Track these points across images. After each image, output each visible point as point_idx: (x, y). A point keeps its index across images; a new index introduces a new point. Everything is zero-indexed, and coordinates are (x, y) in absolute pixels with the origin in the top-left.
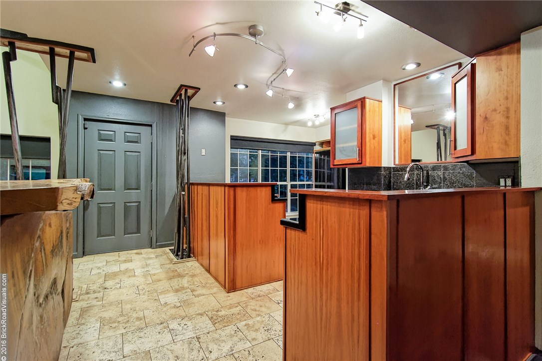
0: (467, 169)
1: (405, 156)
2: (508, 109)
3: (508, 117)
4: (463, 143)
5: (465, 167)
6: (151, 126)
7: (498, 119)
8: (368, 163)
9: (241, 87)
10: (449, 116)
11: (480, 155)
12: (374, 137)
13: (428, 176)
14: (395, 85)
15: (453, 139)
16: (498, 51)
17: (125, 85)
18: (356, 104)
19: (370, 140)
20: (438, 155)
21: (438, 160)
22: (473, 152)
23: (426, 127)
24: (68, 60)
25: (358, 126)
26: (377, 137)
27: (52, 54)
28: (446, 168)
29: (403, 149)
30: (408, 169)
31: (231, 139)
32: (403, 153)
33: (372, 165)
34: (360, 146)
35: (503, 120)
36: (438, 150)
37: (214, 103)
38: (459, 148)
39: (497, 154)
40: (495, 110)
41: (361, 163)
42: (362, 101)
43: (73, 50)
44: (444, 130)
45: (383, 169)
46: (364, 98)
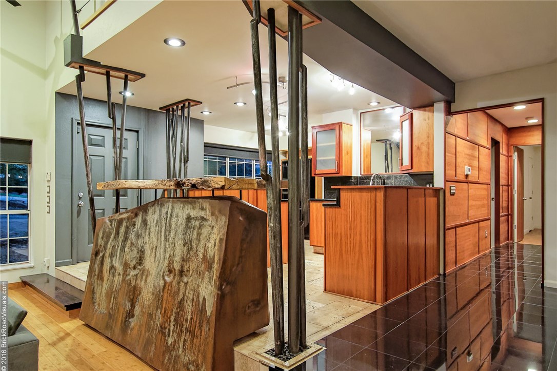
0: (409, 179)
1: (367, 168)
2: (428, 143)
3: (429, 148)
4: (406, 162)
5: (407, 177)
6: (137, 132)
7: (424, 148)
8: (344, 173)
9: (240, 104)
10: (396, 136)
11: (416, 170)
12: (347, 153)
13: (384, 181)
14: (361, 113)
15: (400, 158)
16: (424, 109)
17: (133, 94)
18: (334, 127)
19: (345, 155)
20: (386, 167)
21: (386, 172)
22: (412, 168)
23: (377, 141)
24: (123, 81)
25: (337, 144)
26: (350, 153)
27: (108, 75)
28: (396, 178)
29: (365, 163)
30: (372, 178)
31: (204, 146)
32: (366, 165)
33: (346, 175)
34: (338, 159)
35: (427, 149)
36: (385, 162)
37: (202, 112)
38: (404, 164)
39: (424, 169)
40: (422, 143)
41: (339, 173)
42: (340, 125)
43: (127, 74)
44: (390, 144)
45: (353, 178)
46: (341, 123)
